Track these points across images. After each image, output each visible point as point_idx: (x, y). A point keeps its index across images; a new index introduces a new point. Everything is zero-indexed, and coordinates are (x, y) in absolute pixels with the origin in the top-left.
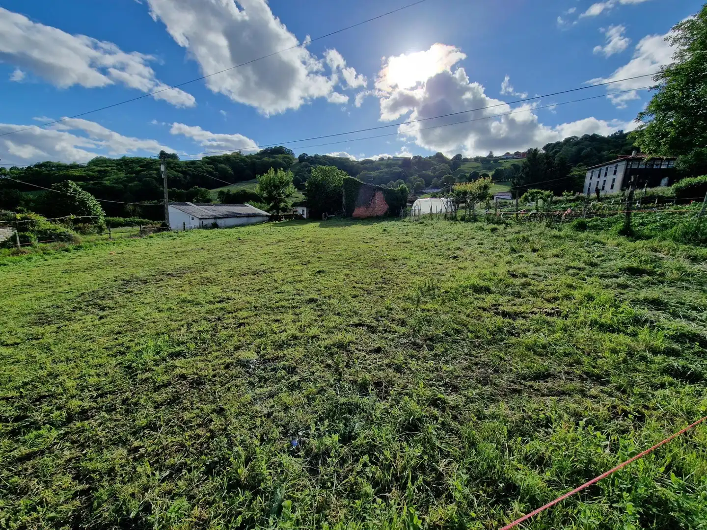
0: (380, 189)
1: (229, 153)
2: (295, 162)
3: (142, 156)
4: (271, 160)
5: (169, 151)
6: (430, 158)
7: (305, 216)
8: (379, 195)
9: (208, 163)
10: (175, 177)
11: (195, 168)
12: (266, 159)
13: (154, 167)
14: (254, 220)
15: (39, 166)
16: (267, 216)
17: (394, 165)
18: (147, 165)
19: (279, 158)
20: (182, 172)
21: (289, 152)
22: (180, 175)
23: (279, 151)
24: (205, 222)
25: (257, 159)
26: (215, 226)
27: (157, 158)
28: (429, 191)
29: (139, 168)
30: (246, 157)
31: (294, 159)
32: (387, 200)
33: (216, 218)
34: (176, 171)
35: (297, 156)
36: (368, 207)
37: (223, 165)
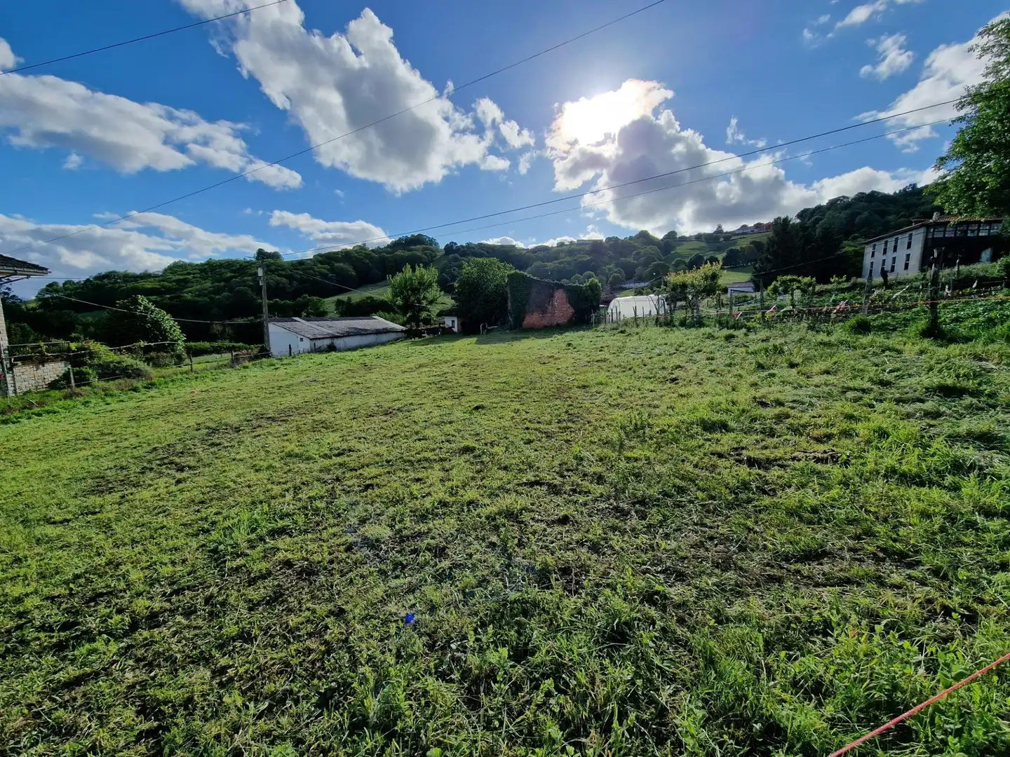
0: (561, 286)
1: (350, 247)
2: (439, 254)
3: (233, 258)
4: (407, 253)
5: (269, 249)
6: (631, 238)
7: (455, 329)
8: (560, 295)
9: (321, 263)
10: (278, 283)
11: (303, 270)
12: (399, 253)
13: (250, 271)
14: (384, 338)
15: (100, 277)
16: (402, 331)
17: (579, 251)
18: (239, 269)
19: (418, 250)
20: (285, 276)
21: (432, 242)
22: (284, 280)
23: (417, 240)
24: (319, 343)
25: (388, 253)
26: (332, 348)
27: (254, 260)
28: (632, 285)
29: (229, 274)
30: (373, 251)
31: (438, 250)
32: (572, 302)
33: (333, 337)
34: (279, 275)
35: (442, 247)
36: (544, 311)
37: (341, 264)
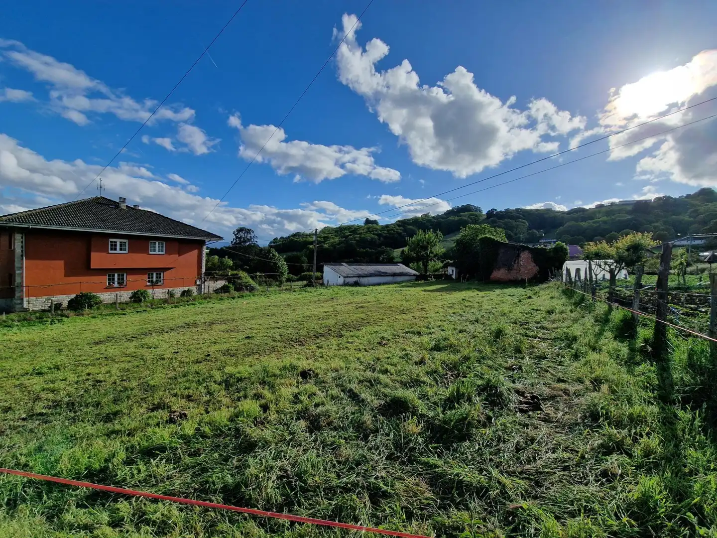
0: (527, 248)
1: (419, 215)
2: (481, 218)
3: (352, 224)
4: (456, 218)
6: (688, 196)
7: (454, 277)
8: (525, 256)
9: (399, 226)
10: (372, 239)
11: (388, 231)
12: (451, 218)
13: (359, 232)
14: (399, 279)
16: (414, 275)
17: (620, 211)
18: (353, 230)
19: (465, 216)
20: (377, 235)
21: (477, 209)
22: (376, 237)
23: (466, 209)
24: (348, 280)
25: (443, 219)
26: (356, 284)
27: (363, 225)
28: (684, 243)
29: (349, 233)
30: (433, 217)
31: (481, 215)
32: (536, 261)
33: (359, 276)
34: (374, 234)
35: (484, 212)
36: (510, 269)
37: (411, 227)
